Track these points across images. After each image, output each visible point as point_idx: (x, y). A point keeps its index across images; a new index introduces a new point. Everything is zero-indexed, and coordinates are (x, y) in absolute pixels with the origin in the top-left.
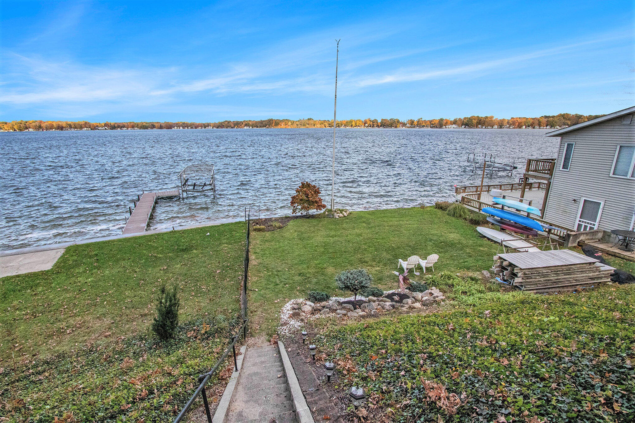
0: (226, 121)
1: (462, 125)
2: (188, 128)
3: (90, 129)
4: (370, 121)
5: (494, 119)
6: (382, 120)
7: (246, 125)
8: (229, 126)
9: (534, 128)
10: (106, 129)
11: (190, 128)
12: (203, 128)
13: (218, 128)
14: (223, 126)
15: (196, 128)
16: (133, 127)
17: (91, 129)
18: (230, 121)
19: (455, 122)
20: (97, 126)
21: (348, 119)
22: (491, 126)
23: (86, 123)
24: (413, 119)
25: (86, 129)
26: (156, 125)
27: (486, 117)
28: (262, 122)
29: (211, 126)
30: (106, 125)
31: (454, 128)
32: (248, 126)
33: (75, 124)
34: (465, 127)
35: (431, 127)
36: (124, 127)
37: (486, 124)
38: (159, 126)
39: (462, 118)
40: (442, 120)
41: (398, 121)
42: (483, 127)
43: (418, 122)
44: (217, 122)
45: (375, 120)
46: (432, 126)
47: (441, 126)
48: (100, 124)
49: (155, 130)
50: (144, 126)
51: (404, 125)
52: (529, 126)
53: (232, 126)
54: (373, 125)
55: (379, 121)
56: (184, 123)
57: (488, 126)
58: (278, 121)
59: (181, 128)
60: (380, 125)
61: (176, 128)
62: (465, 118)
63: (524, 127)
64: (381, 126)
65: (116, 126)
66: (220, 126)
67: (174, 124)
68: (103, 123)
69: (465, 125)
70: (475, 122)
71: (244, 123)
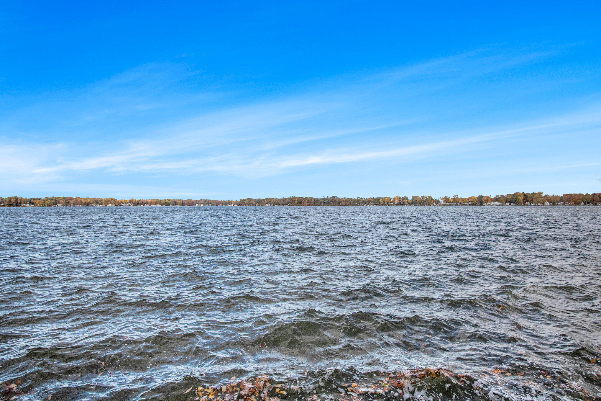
0: (248, 199)
1: (506, 203)
2: (209, 205)
3: (114, 205)
4: (400, 198)
5: (543, 195)
6: (413, 197)
7: (268, 203)
8: (250, 204)
9: (595, 204)
10: (129, 205)
11: (211, 205)
12: (224, 205)
13: (239, 205)
14: (245, 203)
15: (217, 205)
16: (156, 204)
17: (116, 205)
18: (252, 199)
19: (496, 199)
20: (122, 203)
21: (376, 196)
22: (541, 203)
23: (112, 199)
24: (447, 196)
25: (110, 205)
26: (178, 202)
27: (534, 193)
28: (284, 199)
29: (232, 203)
30: (130, 201)
31: (496, 205)
32: (270, 203)
33: (101, 200)
34: (510, 204)
35: (469, 205)
36: (147, 203)
37: (535, 200)
38: (181, 203)
39: (505, 194)
40: (481, 197)
41: (431, 199)
42: (532, 204)
43: (454, 199)
44: (238, 200)
45: (405, 197)
46: (470, 203)
47: (481, 204)
48: (125, 200)
49: (176, 206)
50: (166, 203)
51: (438, 202)
52: (588, 203)
53: (254, 203)
54: (404, 203)
55: (410, 198)
56: (206, 201)
57: (537, 203)
58: (301, 199)
59: (202, 205)
60: (411, 202)
61: (197, 205)
62: (508, 195)
63: (583, 204)
64: (412, 204)
65: (140, 202)
66: (242, 203)
67: (197, 201)
68: (127, 199)
69: (509, 202)
70: (521, 198)
71: (265, 201)
